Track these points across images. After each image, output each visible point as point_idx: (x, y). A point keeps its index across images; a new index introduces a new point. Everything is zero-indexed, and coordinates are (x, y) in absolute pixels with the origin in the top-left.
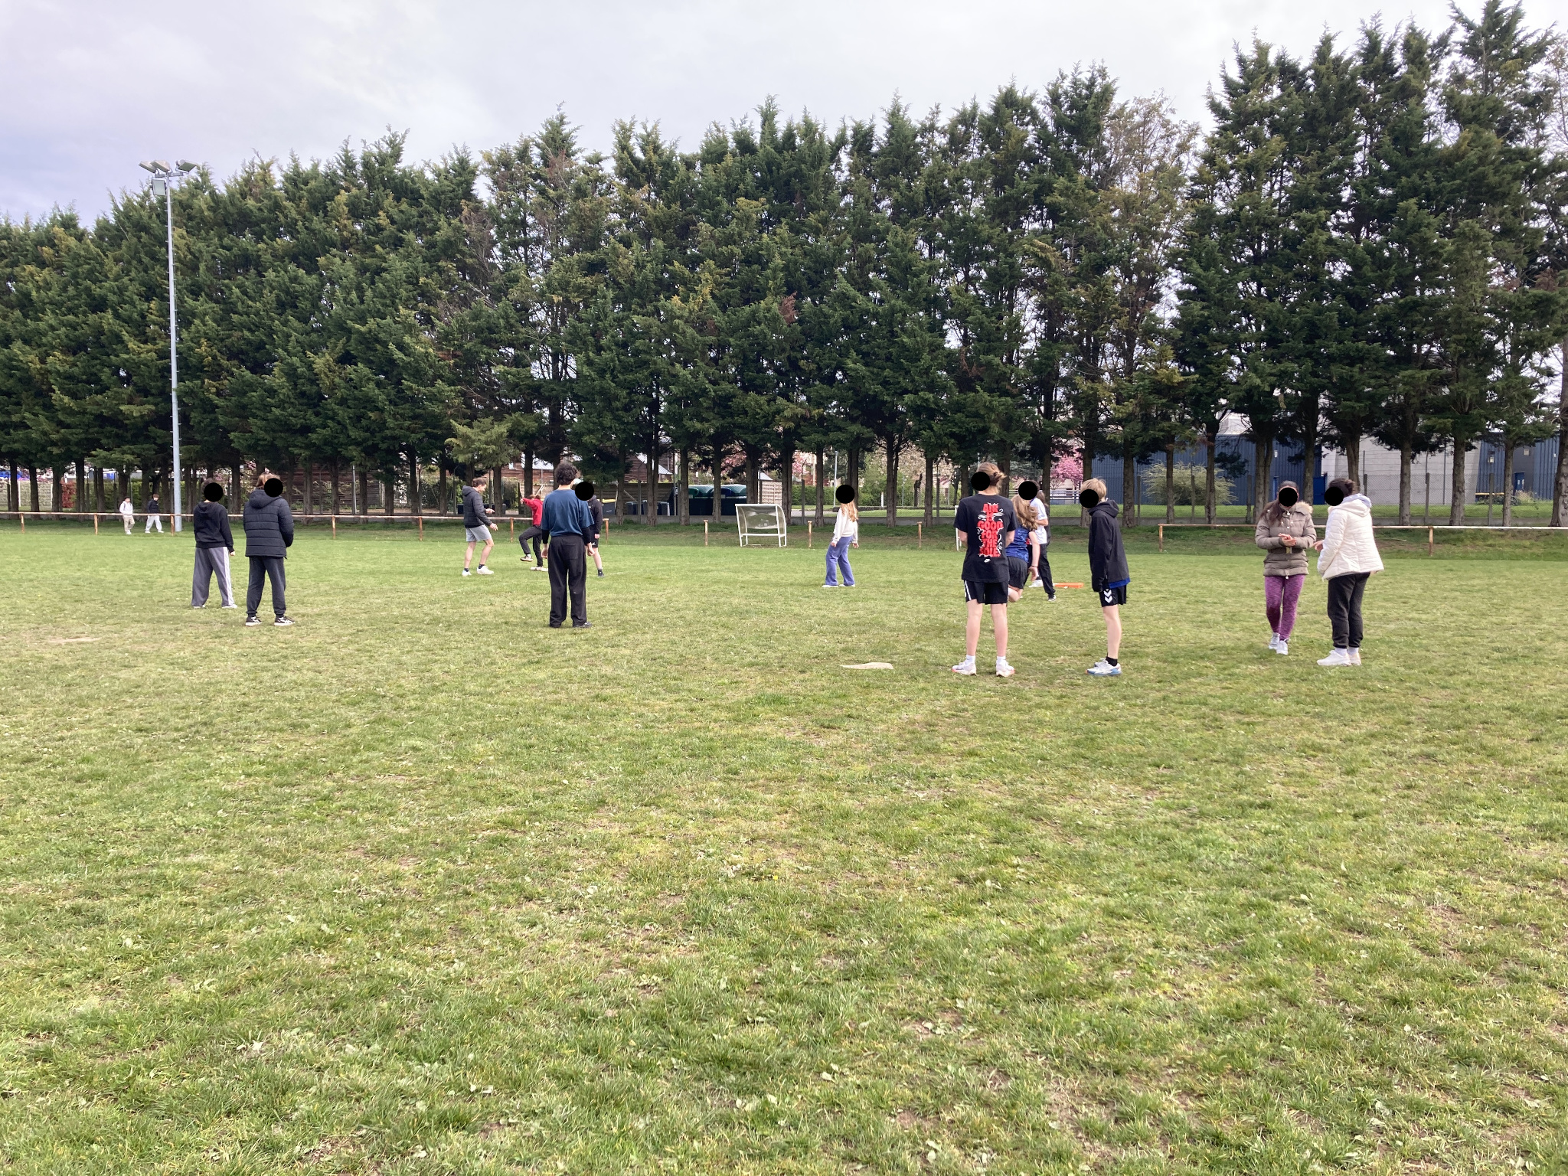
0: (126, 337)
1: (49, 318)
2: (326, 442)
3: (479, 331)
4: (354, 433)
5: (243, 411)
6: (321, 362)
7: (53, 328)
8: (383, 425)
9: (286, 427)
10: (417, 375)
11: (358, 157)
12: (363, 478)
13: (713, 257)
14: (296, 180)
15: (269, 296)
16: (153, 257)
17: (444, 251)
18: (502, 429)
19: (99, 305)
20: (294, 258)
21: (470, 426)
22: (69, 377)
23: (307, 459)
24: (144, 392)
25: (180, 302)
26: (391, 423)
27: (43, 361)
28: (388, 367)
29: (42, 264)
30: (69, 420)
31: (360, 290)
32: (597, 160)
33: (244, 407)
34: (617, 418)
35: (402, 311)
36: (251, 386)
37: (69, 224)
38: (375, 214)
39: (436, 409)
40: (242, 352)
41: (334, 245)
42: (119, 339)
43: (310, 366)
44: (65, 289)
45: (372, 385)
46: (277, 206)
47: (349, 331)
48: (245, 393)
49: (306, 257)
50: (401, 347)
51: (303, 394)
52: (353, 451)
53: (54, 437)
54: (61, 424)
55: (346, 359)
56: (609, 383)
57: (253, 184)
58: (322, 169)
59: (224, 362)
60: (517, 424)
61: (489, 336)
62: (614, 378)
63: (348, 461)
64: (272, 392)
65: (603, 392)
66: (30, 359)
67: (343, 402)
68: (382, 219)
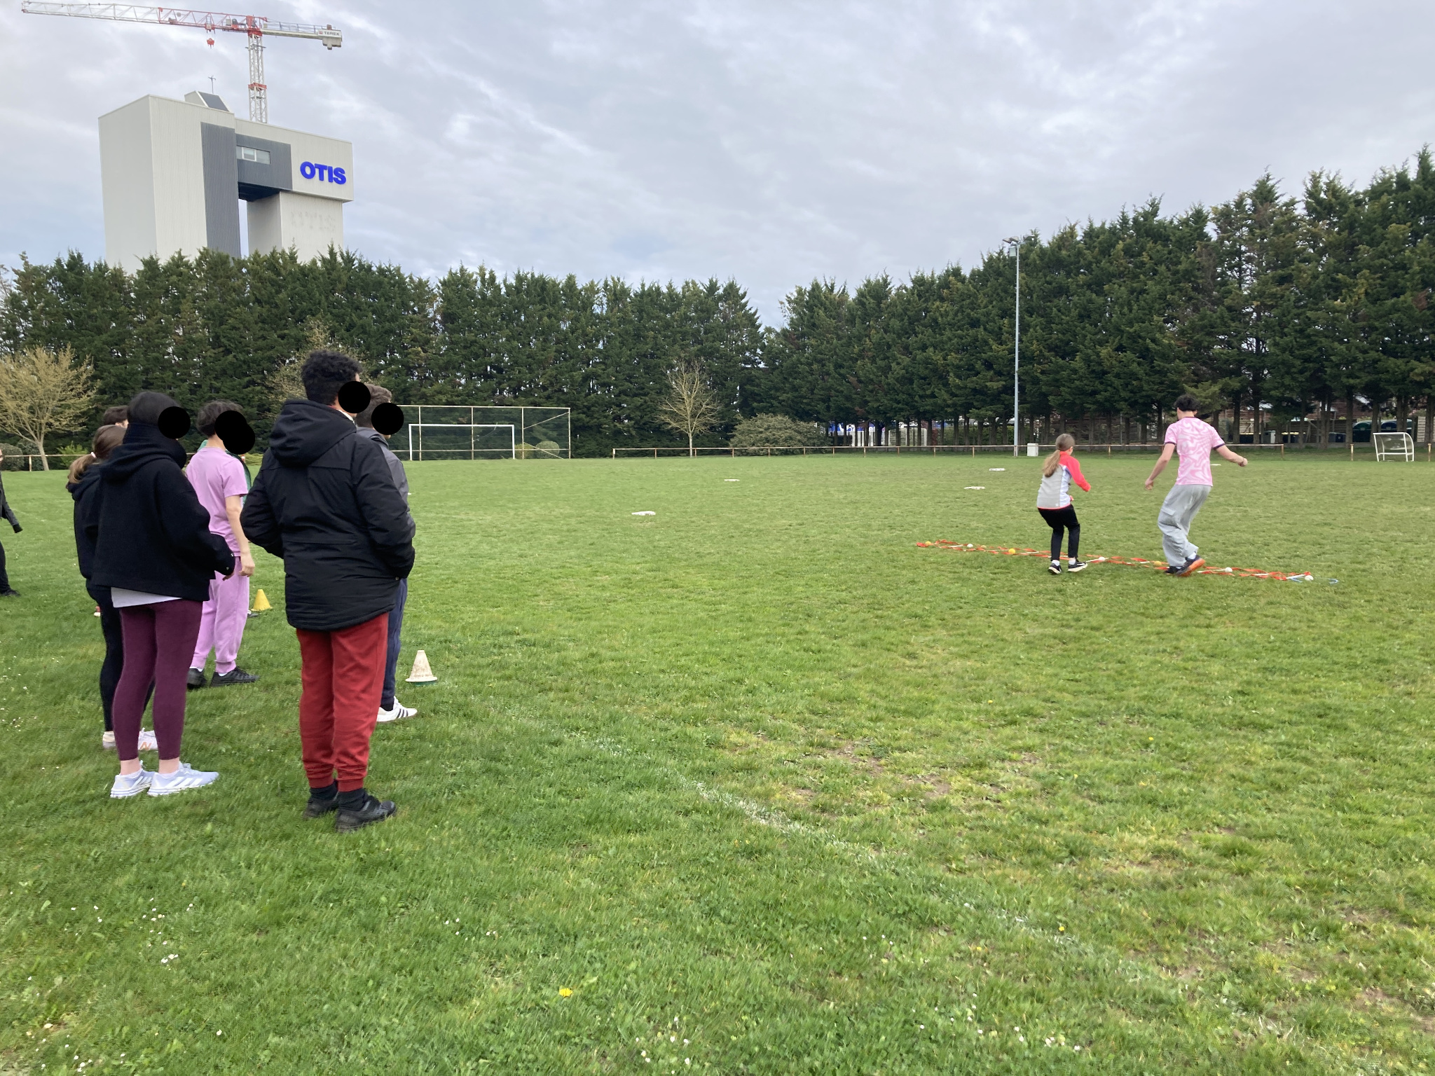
0: (991, 342)
1: (948, 333)
2: (1107, 400)
3: (1203, 328)
4: (1123, 394)
5: (1057, 383)
6: (1104, 352)
7: (950, 339)
8: (1141, 389)
9: (1082, 392)
10: (1165, 357)
11: (1131, 215)
12: (1127, 421)
13: (1369, 267)
14: (1091, 234)
15: (1074, 313)
16: (1006, 291)
17: (1183, 276)
18: (1216, 388)
19: (974, 324)
20: (1089, 286)
21: (1196, 387)
22: (958, 367)
23: (1095, 411)
24: (999, 373)
25: (1021, 318)
26: (1146, 387)
27: (945, 359)
28: (1145, 354)
29: (942, 299)
30: (958, 392)
31: (1129, 304)
32: (1292, 203)
33: (1057, 380)
34: (1293, 379)
35: (1155, 318)
36: (1062, 368)
37: (956, 272)
38: (1140, 254)
39: (1175, 378)
40: (1057, 346)
41: (1114, 276)
42: (986, 343)
43: (1098, 354)
44: (956, 315)
45: (1135, 365)
46: (1080, 253)
47: (1122, 331)
48: (1058, 372)
49: (1096, 286)
50: (1153, 341)
51: (1093, 371)
52: (1123, 405)
53: (950, 402)
54: (953, 395)
55: (1120, 348)
56: (1287, 356)
57: (1066, 239)
58: (1107, 226)
59: (1047, 354)
60: (1227, 384)
61: (1210, 330)
62: (1292, 353)
63: (1118, 411)
64: (1075, 371)
65: (1283, 363)
66: (937, 357)
67: (1118, 376)
68: (1145, 258)
